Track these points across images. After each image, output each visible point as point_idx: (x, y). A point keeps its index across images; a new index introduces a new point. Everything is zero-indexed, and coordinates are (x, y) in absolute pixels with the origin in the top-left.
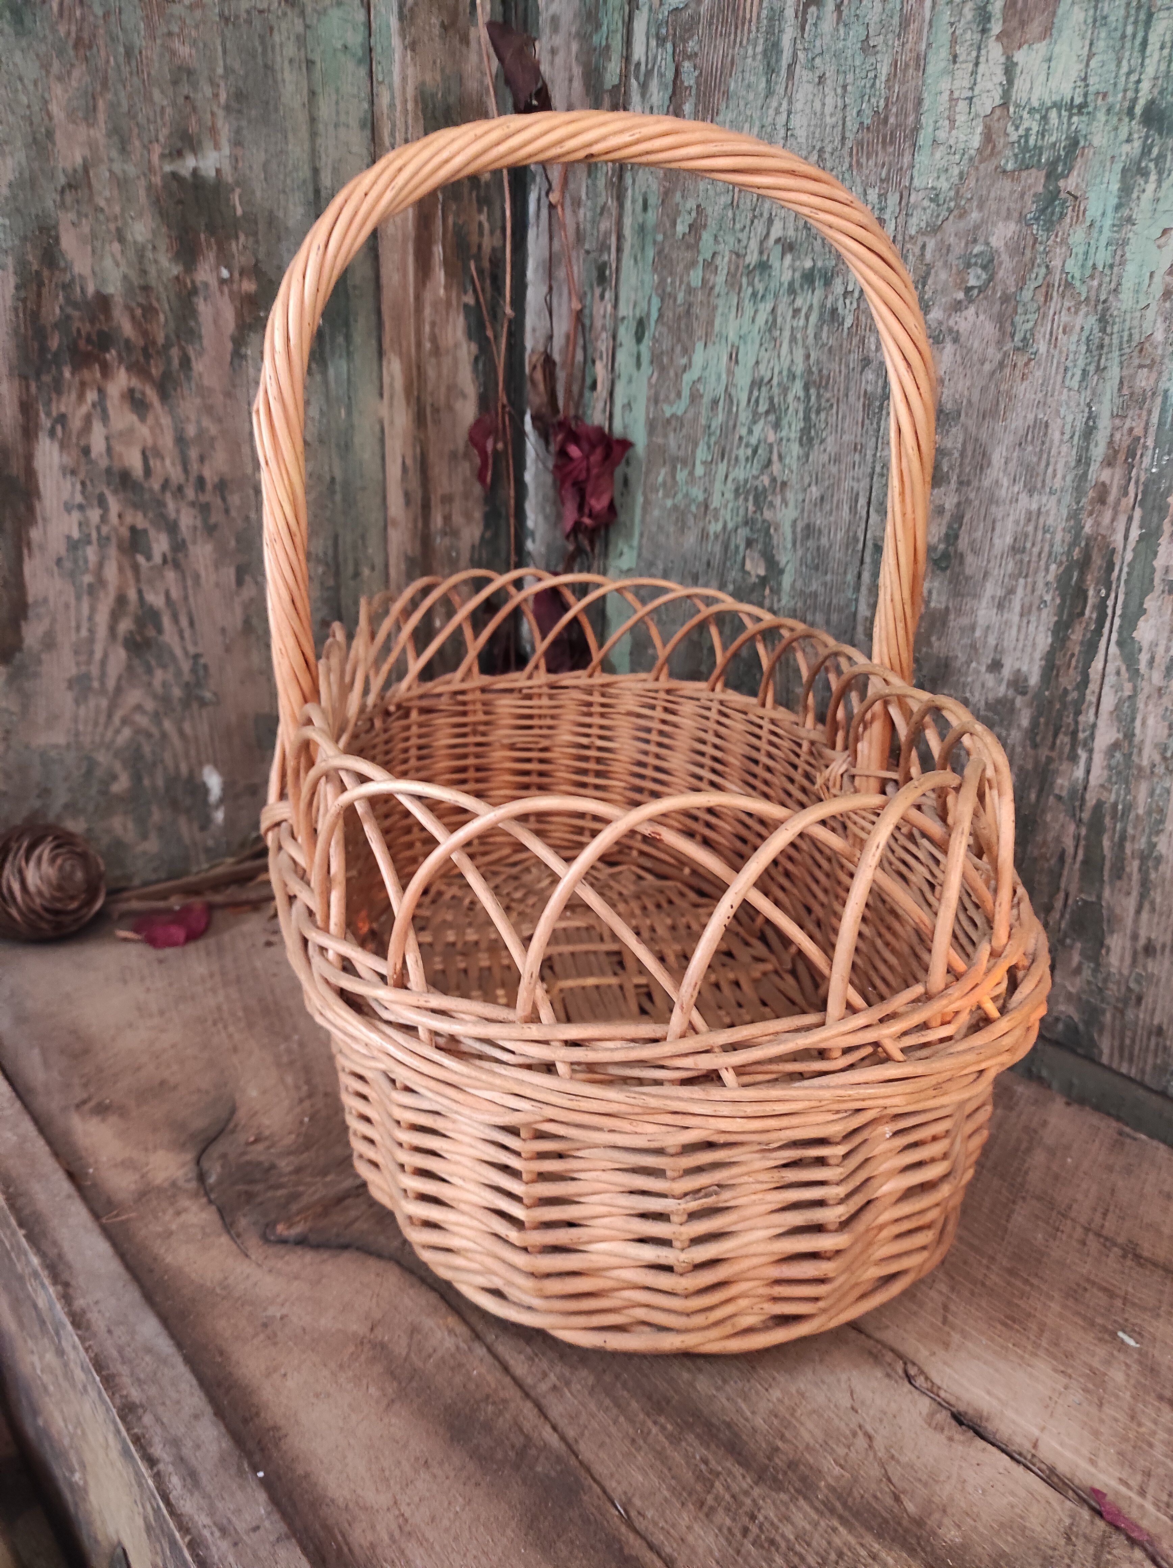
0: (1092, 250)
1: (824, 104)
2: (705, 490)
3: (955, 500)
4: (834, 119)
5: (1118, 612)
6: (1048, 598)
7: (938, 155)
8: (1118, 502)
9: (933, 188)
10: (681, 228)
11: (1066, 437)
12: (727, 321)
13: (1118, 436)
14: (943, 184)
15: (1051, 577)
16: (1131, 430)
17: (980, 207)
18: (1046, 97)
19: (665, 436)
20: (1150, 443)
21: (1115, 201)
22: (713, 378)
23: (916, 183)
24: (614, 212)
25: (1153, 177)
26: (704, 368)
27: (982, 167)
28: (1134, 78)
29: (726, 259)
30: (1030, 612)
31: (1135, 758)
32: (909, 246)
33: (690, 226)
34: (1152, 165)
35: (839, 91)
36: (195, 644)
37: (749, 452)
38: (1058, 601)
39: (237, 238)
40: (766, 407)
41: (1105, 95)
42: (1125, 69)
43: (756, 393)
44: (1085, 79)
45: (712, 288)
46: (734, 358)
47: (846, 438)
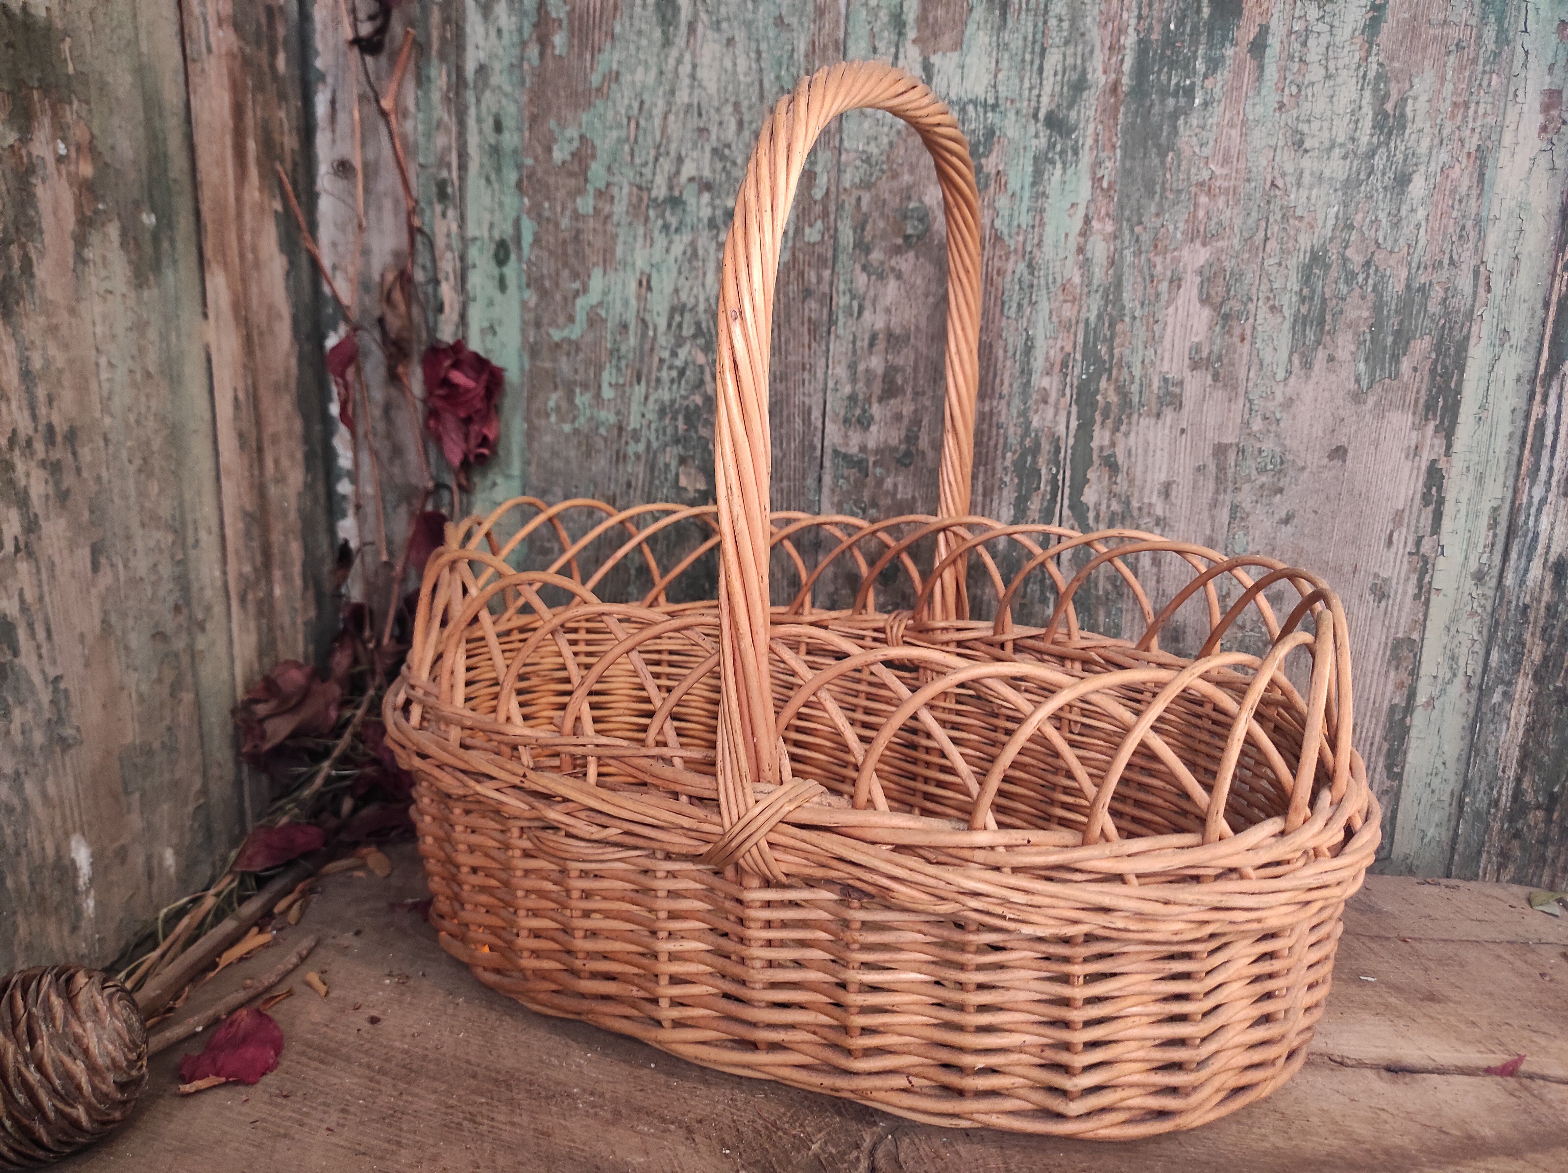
0: (1016, 214)
1: (735, 64)
2: (618, 413)
3: (912, 408)
4: (749, 79)
5: (1067, 483)
6: (1007, 479)
7: (866, 125)
8: (1057, 402)
9: (864, 152)
10: (559, 154)
11: (1010, 354)
12: (633, 250)
13: (1052, 353)
14: (873, 149)
15: (1008, 463)
16: (1062, 348)
17: (912, 171)
18: (963, 95)
19: (554, 360)
20: (1078, 357)
21: (1031, 179)
22: (618, 304)
23: (846, 144)
24: (454, 129)
25: (1059, 165)
26: (605, 293)
27: (910, 140)
28: (1035, 92)
29: (626, 190)
30: (992, 492)
31: (1093, 591)
32: (843, 197)
33: (573, 155)
34: (1057, 157)
35: (753, 55)
36: (54, 662)
37: (674, 373)
38: (1016, 481)
39: (71, 103)
40: (692, 331)
41: (1012, 101)
42: (1027, 85)
43: (677, 318)
44: (995, 86)
45: (608, 217)
46: (645, 284)
47: (791, 358)
